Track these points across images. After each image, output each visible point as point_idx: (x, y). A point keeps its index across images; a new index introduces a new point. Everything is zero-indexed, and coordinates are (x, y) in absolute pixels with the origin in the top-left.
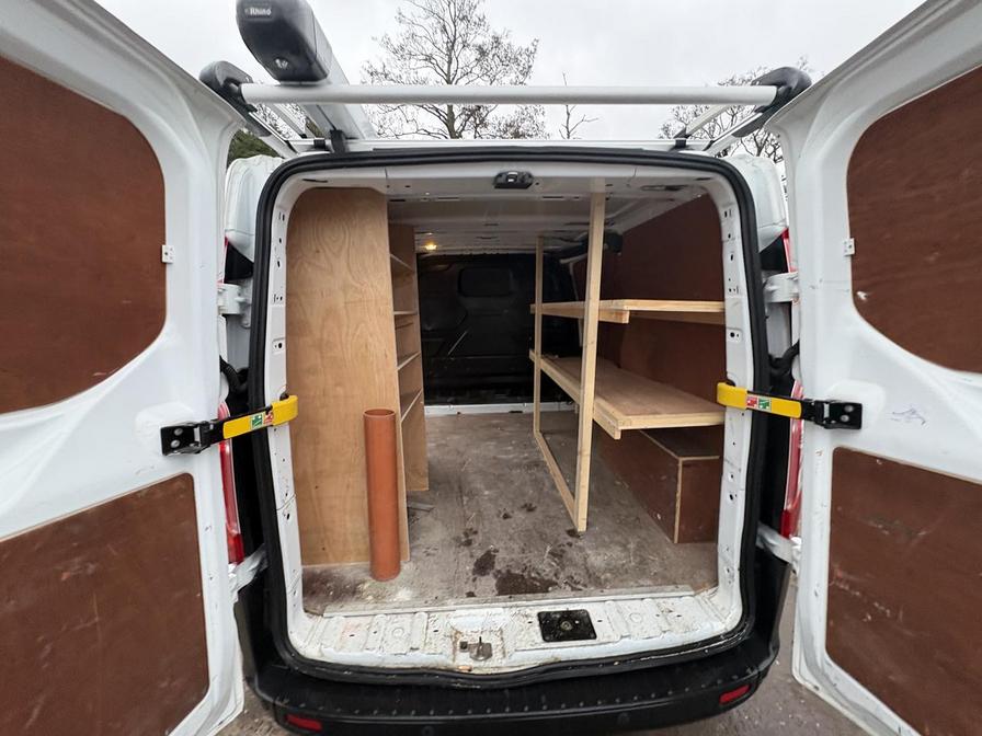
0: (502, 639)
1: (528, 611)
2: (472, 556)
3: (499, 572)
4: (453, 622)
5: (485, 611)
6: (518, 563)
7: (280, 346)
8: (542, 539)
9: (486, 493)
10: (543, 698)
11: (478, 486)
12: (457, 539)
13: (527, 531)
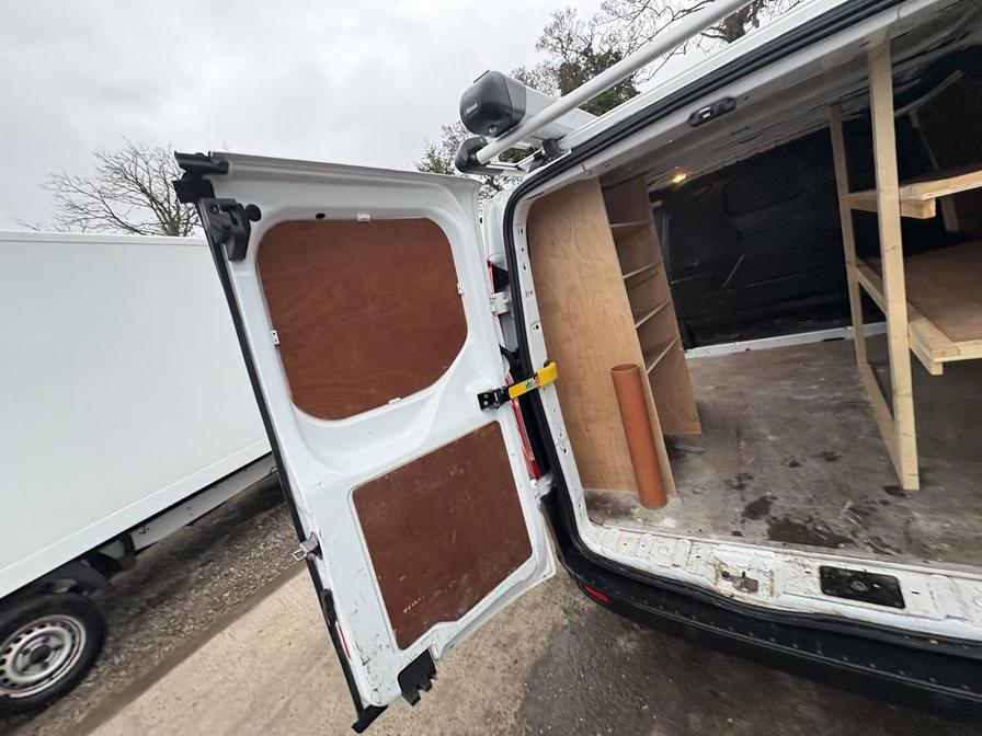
0: (772, 580)
1: (807, 561)
2: (743, 500)
3: (774, 518)
4: (717, 554)
5: (752, 551)
6: (800, 513)
7: (537, 327)
8: (842, 493)
9: (771, 438)
10: (819, 644)
11: (762, 431)
12: (728, 483)
13: (821, 482)
